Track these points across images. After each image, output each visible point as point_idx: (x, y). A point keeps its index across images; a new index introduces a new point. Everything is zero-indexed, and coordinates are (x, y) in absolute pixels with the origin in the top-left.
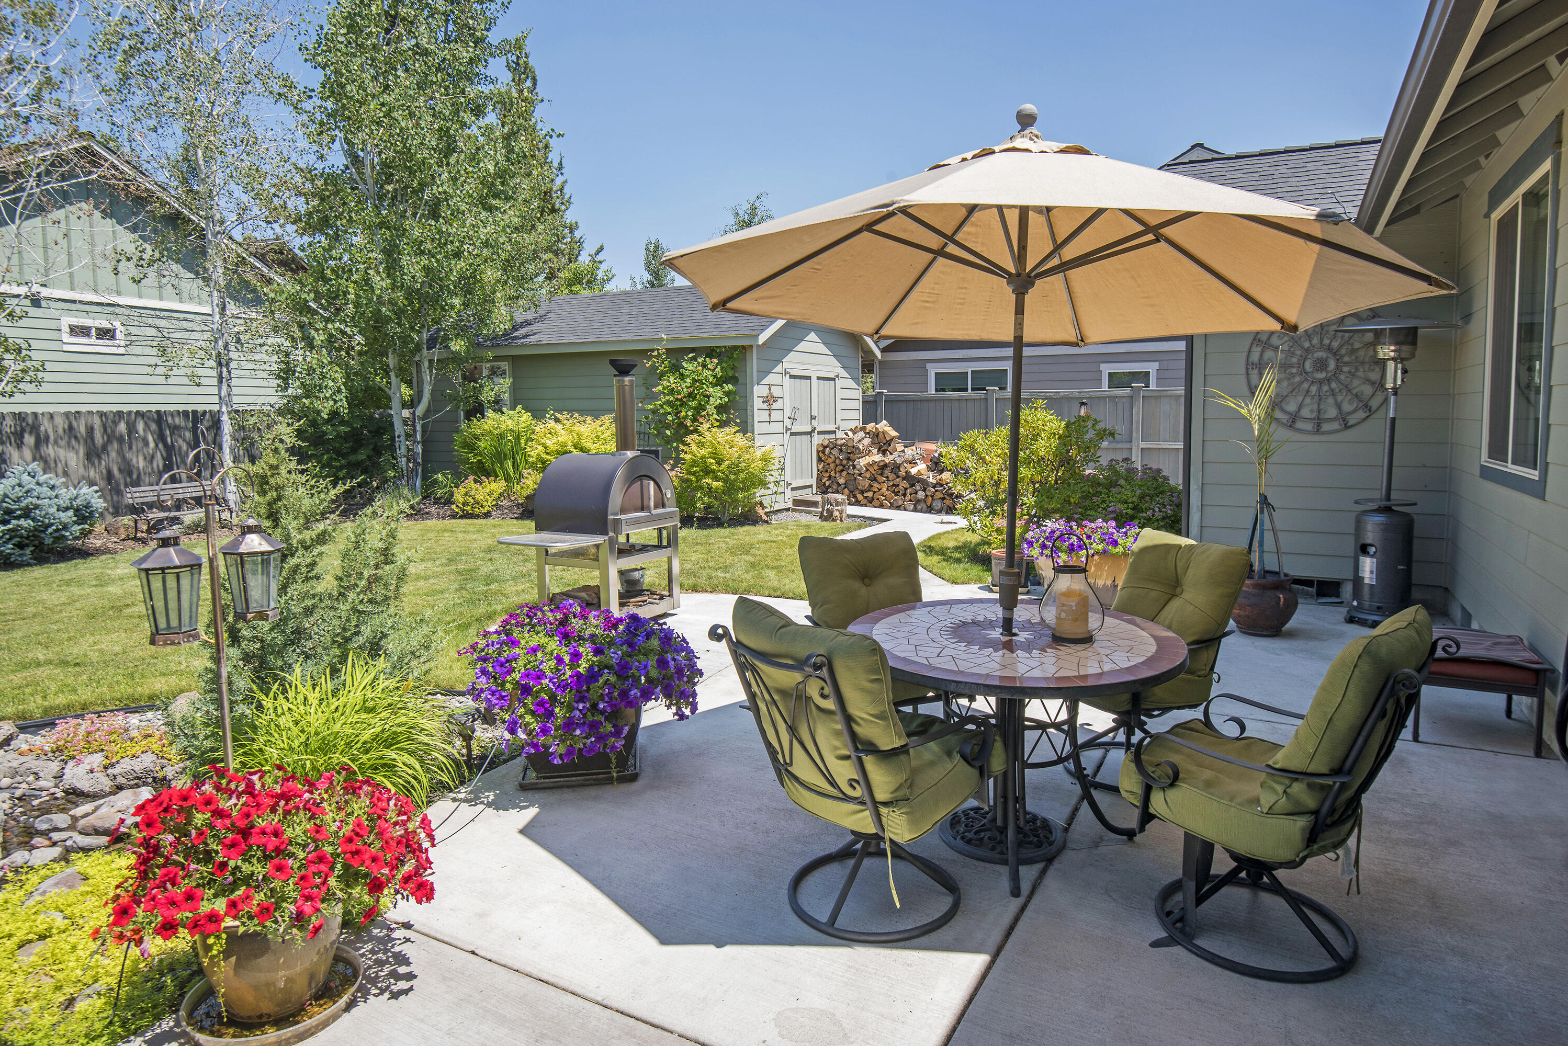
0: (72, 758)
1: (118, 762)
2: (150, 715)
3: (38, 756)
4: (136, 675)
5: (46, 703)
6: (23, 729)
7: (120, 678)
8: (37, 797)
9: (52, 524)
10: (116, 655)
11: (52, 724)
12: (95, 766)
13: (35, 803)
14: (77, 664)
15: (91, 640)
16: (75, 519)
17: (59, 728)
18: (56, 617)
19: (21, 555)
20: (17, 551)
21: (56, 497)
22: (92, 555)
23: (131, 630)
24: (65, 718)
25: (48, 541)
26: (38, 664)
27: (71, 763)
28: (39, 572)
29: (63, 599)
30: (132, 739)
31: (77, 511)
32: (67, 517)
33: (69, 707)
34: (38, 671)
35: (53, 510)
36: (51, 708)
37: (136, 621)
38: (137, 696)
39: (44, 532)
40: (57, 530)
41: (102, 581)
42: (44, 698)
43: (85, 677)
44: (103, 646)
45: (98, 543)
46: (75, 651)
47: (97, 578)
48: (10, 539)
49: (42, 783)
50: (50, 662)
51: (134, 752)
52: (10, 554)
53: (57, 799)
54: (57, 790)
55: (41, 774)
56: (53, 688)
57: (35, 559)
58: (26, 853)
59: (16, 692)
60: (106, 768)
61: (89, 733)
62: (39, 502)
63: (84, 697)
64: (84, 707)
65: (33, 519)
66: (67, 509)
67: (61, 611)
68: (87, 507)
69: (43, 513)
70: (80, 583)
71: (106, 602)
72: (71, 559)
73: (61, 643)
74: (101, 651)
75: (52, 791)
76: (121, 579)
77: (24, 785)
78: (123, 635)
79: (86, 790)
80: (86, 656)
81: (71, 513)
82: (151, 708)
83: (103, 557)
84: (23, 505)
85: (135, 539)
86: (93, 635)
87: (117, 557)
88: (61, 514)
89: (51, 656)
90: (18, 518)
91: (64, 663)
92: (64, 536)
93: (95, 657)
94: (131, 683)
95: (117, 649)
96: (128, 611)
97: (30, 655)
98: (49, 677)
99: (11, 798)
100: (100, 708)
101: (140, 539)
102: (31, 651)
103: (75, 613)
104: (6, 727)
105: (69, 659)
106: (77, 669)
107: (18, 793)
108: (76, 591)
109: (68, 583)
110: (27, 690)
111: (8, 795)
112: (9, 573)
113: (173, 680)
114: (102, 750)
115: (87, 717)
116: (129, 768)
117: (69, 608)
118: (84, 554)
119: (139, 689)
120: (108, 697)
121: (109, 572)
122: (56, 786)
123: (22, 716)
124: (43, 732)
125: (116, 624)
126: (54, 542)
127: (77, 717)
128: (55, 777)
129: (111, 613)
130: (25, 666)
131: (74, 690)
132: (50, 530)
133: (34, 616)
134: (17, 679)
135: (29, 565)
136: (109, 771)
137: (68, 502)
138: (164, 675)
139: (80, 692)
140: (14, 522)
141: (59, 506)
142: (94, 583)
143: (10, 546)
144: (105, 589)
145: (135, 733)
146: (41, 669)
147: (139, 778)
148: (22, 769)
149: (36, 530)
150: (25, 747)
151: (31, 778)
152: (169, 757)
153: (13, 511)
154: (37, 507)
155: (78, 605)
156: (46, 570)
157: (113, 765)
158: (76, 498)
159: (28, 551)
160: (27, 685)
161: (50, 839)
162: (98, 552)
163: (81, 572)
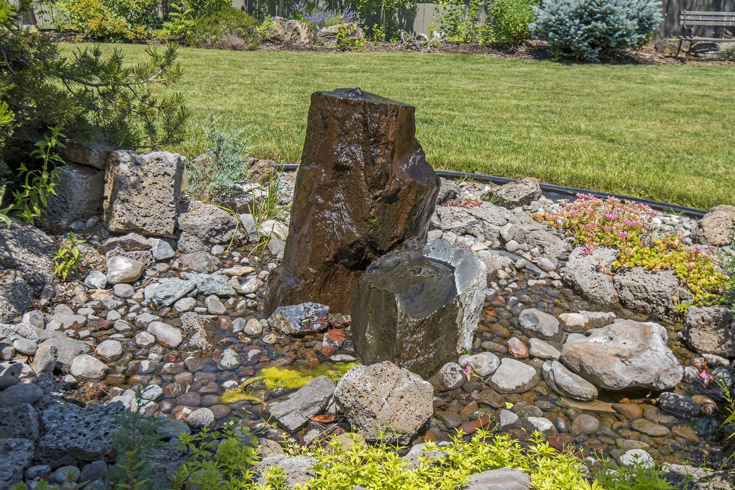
0: (582, 243)
1: (629, 269)
2: (675, 218)
3: (550, 227)
4: (668, 167)
5: (574, 171)
6: (546, 191)
7: (651, 165)
8: (536, 276)
9: (619, 30)
10: (650, 141)
11: (573, 197)
12: (603, 264)
13: (531, 282)
14: (612, 141)
15: (629, 122)
16: (637, 27)
17: (577, 203)
18: (604, 99)
19: (591, 53)
20: (590, 49)
21: (629, 6)
22: (641, 63)
23: (666, 122)
24: (586, 193)
25: (613, 44)
26: (579, 132)
27: (579, 250)
28: (600, 68)
29: (613, 88)
30: (652, 246)
31: (641, 21)
32: (632, 25)
33: (594, 181)
34: (577, 139)
35: (623, 17)
36: (577, 177)
37: (672, 115)
38: (665, 191)
39: (612, 35)
40: (622, 36)
41: (644, 81)
42: (574, 165)
43: (616, 155)
44: (639, 130)
45: (648, 56)
46: (613, 128)
47: (643, 78)
48: (587, 38)
49: (545, 261)
50: (589, 133)
51: (651, 264)
52: (584, 51)
53: (553, 286)
54: (556, 276)
55: (547, 250)
56: (585, 158)
57: (600, 59)
58: (495, 359)
59: (553, 152)
60: (614, 271)
61: (606, 220)
62: (615, 8)
63: (610, 175)
64: (609, 186)
65: (607, 23)
66: (633, 18)
67: (609, 96)
68: (649, 19)
69: (616, 18)
70: (628, 79)
71: (647, 96)
72: (624, 64)
73: (603, 119)
74: (637, 136)
75: (552, 274)
76: (661, 82)
77: (528, 256)
78: (659, 124)
79: (586, 289)
80: (621, 134)
81: (635, 22)
82: (677, 210)
83: (650, 66)
84: (603, 9)
85: (676, 58)
86: (631, 118)
87: (660, 68)
88: (628, 22)
89: (591, 128)
90: (596, 20)
91: (601, 137)
92: (625, 42)
93: (629, 138)
94: (660, 173)
95: (652, 135)
96: (665, 106)
97: (575, 123)
98: (584, 146)
99: (512, 266)
100: (624, 193)
101: (680, 58)
102: (577, 120)
103: (619, 99)
104: (531, 185)
105: (606, 134)
106: (611, 145)
107: (520, 263)
108: (624, 84)
109: (619, 78)
110: (562, 153)
111: (510, 261)
112: (580, 66)
113: (710, 183)
114: (615, 247)
115: (610, 199)
116: (641, 283)
117: (615, 95)
118: (635, 61)
119: (669, 183)
120: (635, 183)
121: (652, 75)
122: (557, 270)
123: (549, 177)
124: (563, 201)
125: (654, 113)
126: (617, 46)
127: (598, 195)
128: (559, 259)
129: (649, 104)
130: (567, 131)
131: (603, 166)
132: (617, 35)
133: (588, 95)
134: (557, 140)
135: (595, 62)
136: (617, 277)
137: (636, 11)
138: (700, 175)
139: (608, 169)
140: (593, 23)
141: (628, 14)
142: (639, 81)
143: (586, 44)
144: (647, 86)
145: (656, 237)
146: (580, 137)
147: (649, 301)
148: (530, 236)
149: (607, 33)
150: (541, 212)
151: (536, 250)
152: (694, 288)
153: (595, 13)
154: (613, 12)
155: (623, 94)
156: (605, 68)
157: (623, 271)
158: (643, 9)
159: (597, 51)
160: (563, 148)
161: (528, 346)
162: (646, 62)
163: (630, 73)
